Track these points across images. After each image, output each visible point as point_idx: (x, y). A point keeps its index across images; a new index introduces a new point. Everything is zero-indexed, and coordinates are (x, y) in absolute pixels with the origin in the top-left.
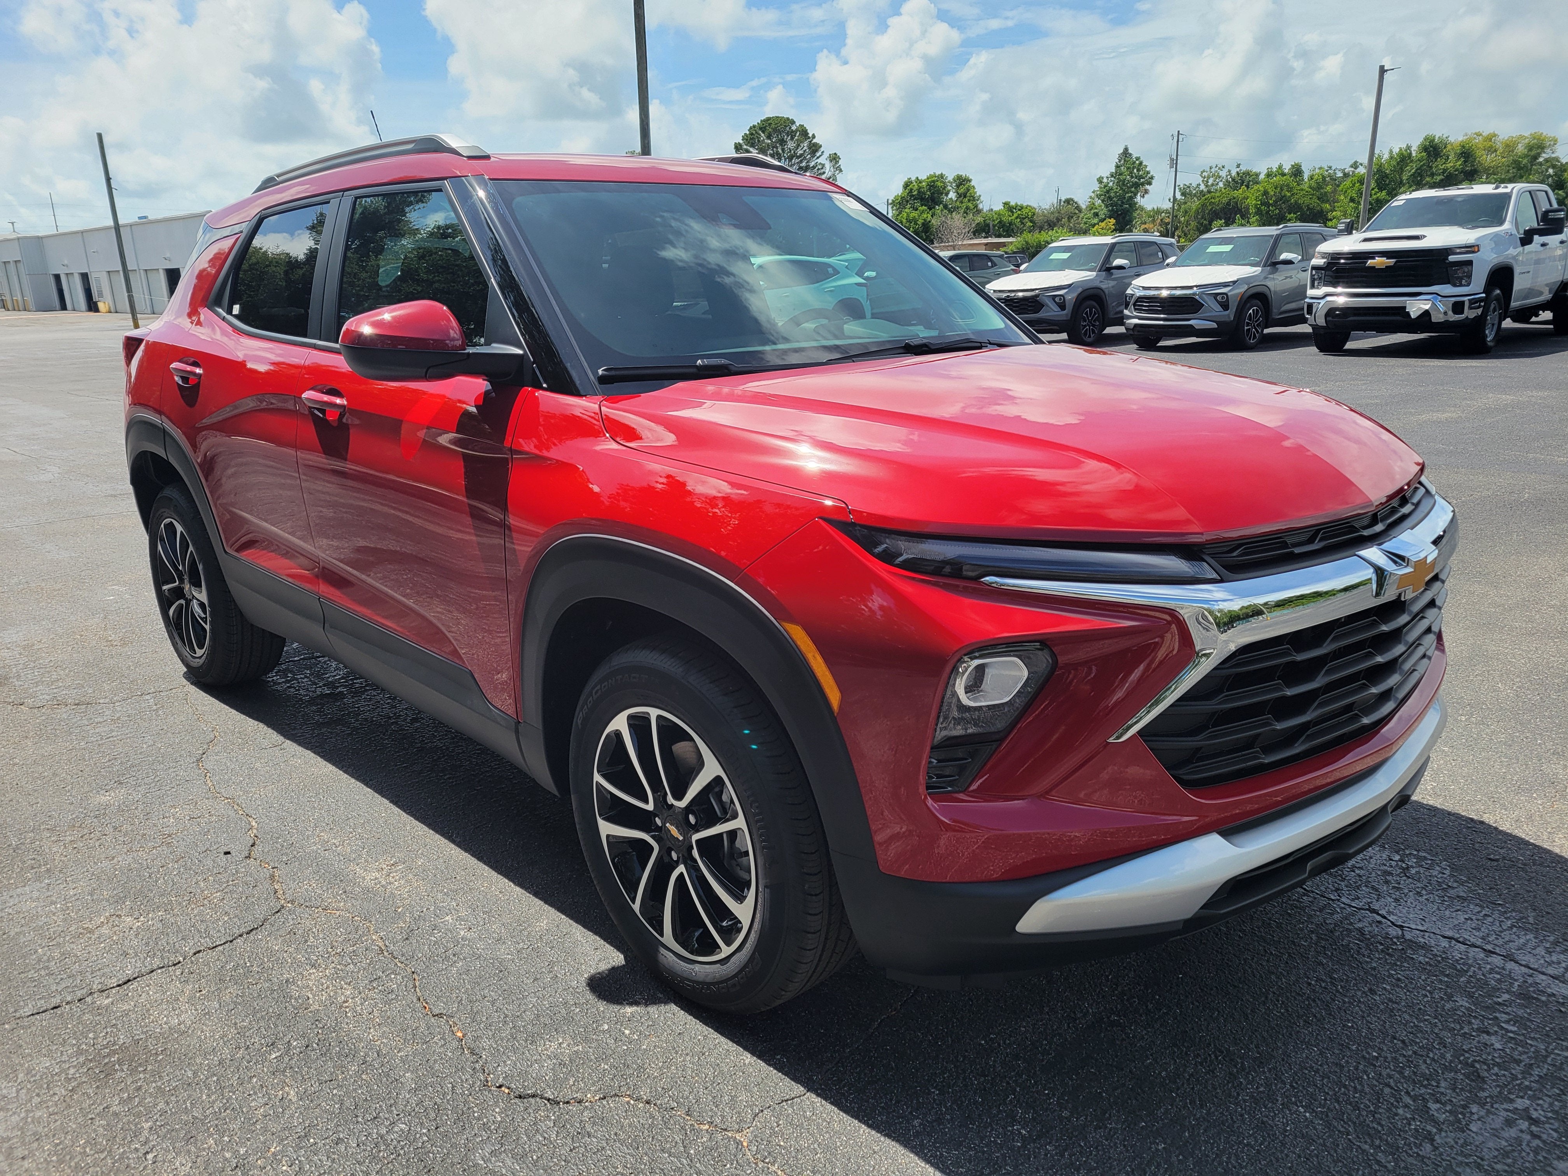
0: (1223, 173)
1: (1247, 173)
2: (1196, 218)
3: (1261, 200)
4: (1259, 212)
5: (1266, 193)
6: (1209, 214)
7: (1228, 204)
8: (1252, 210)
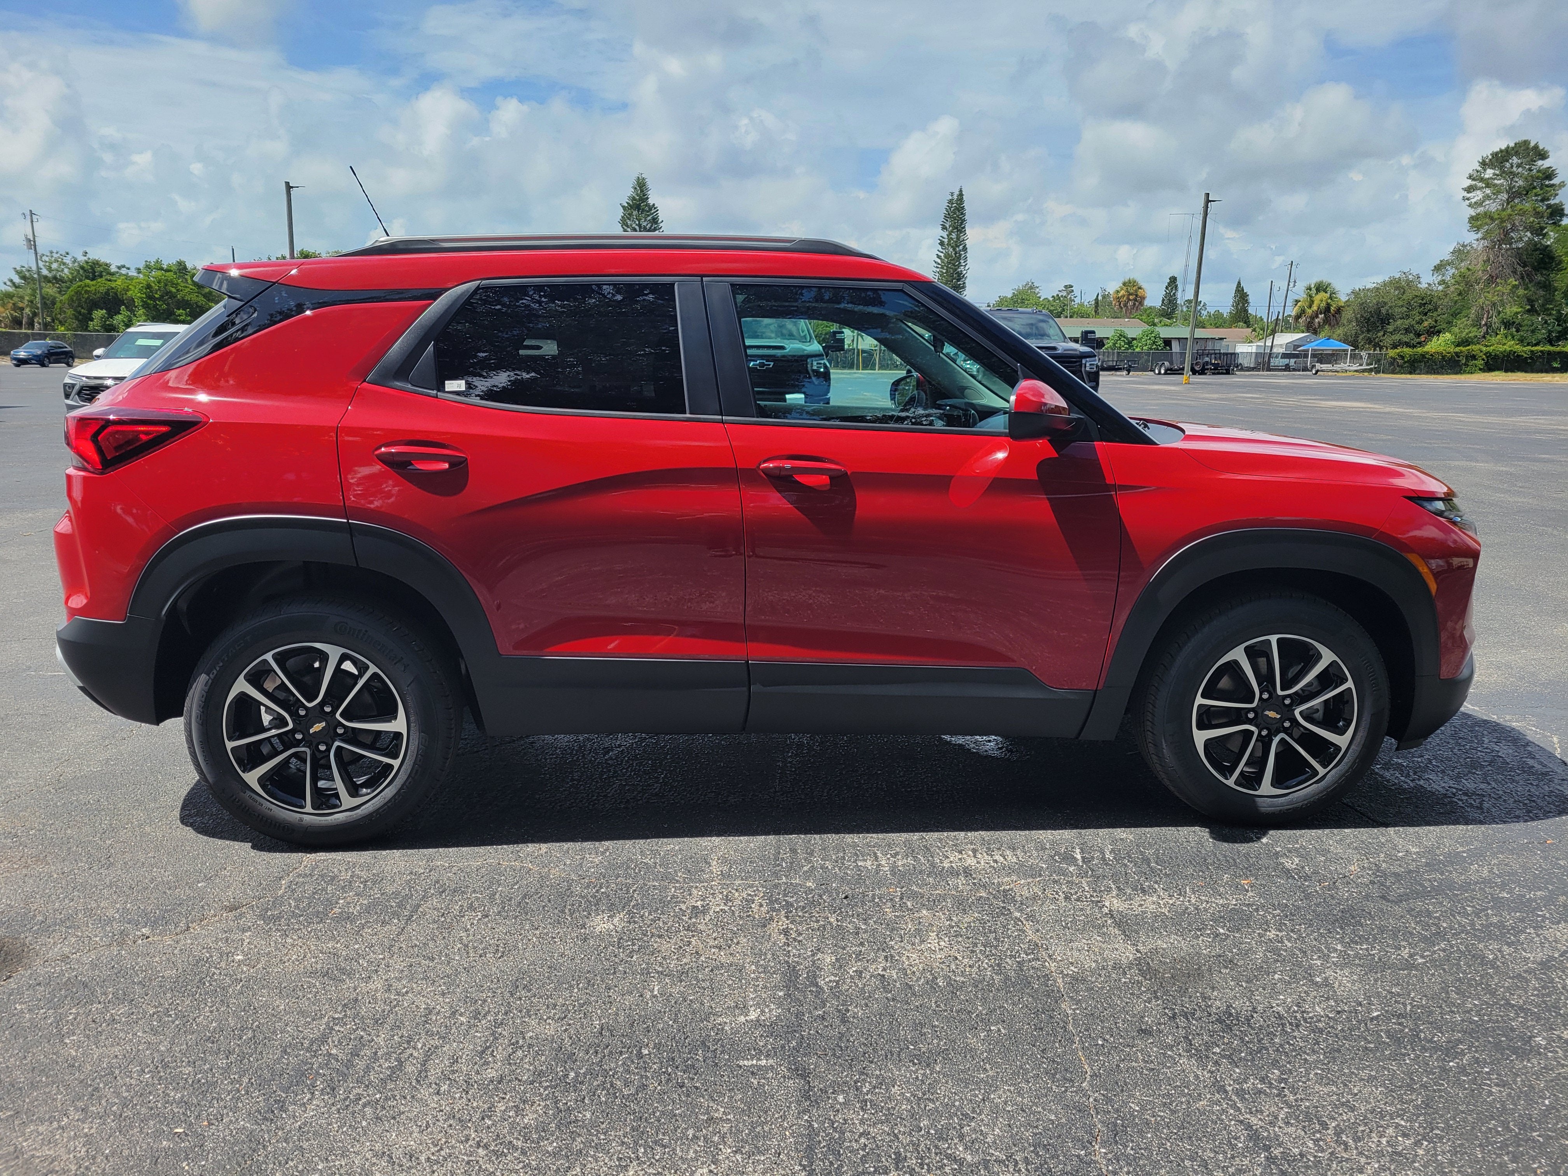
0: (68, 260)
1: (96, 263)
2: (70, 305)
3: (145, 293)
4: (145, 306)
5: (149, 286)
6: (85, 302)
7: (107, 293)
8: (137, 302)
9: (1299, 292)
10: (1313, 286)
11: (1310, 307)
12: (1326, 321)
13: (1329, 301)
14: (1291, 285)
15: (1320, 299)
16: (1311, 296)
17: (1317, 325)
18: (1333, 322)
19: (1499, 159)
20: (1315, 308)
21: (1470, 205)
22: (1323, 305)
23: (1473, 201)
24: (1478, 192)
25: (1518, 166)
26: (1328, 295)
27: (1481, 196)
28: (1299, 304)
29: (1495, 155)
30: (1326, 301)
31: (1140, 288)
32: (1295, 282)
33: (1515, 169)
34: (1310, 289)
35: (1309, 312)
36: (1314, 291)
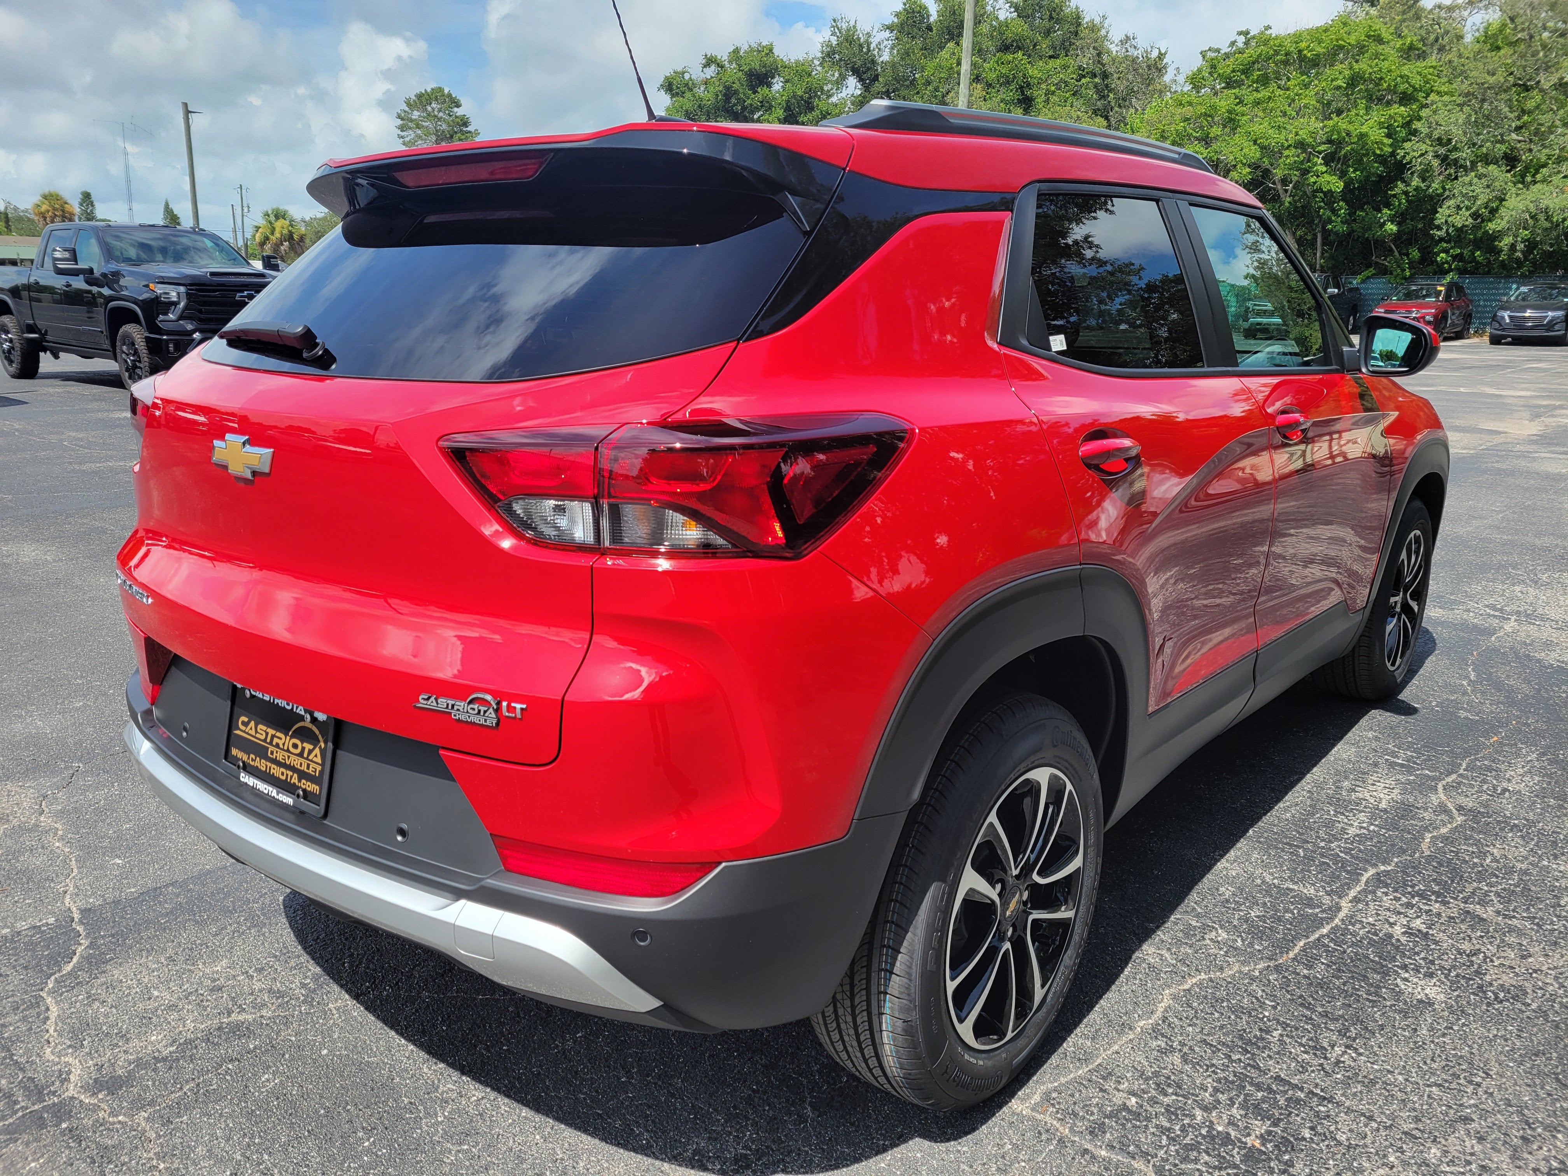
9: (256, 218)
10: (270, 212)
11: (273, 233)
12: (292, 248)
13: (290, 228)
14: (246, 210)
15: (281, 226)
16: (270, 223)
17: (283, 252)
18: (299, 250)
19: (423, 100)
20: (278, 235)
21: (404, 144)
22: (285, 232)
23: (407, 139)
24: (411, 132)
25: (439, 111)
26: (287, 222)
27: (413, 136)
28: (260, 230)
29: (420, 96)
30: (287, 228)
31: (66, 203)
32: (248, 207)
33: (436, 113)
34: (269, 216)
35: (273, 239)
36: (272, 218)
